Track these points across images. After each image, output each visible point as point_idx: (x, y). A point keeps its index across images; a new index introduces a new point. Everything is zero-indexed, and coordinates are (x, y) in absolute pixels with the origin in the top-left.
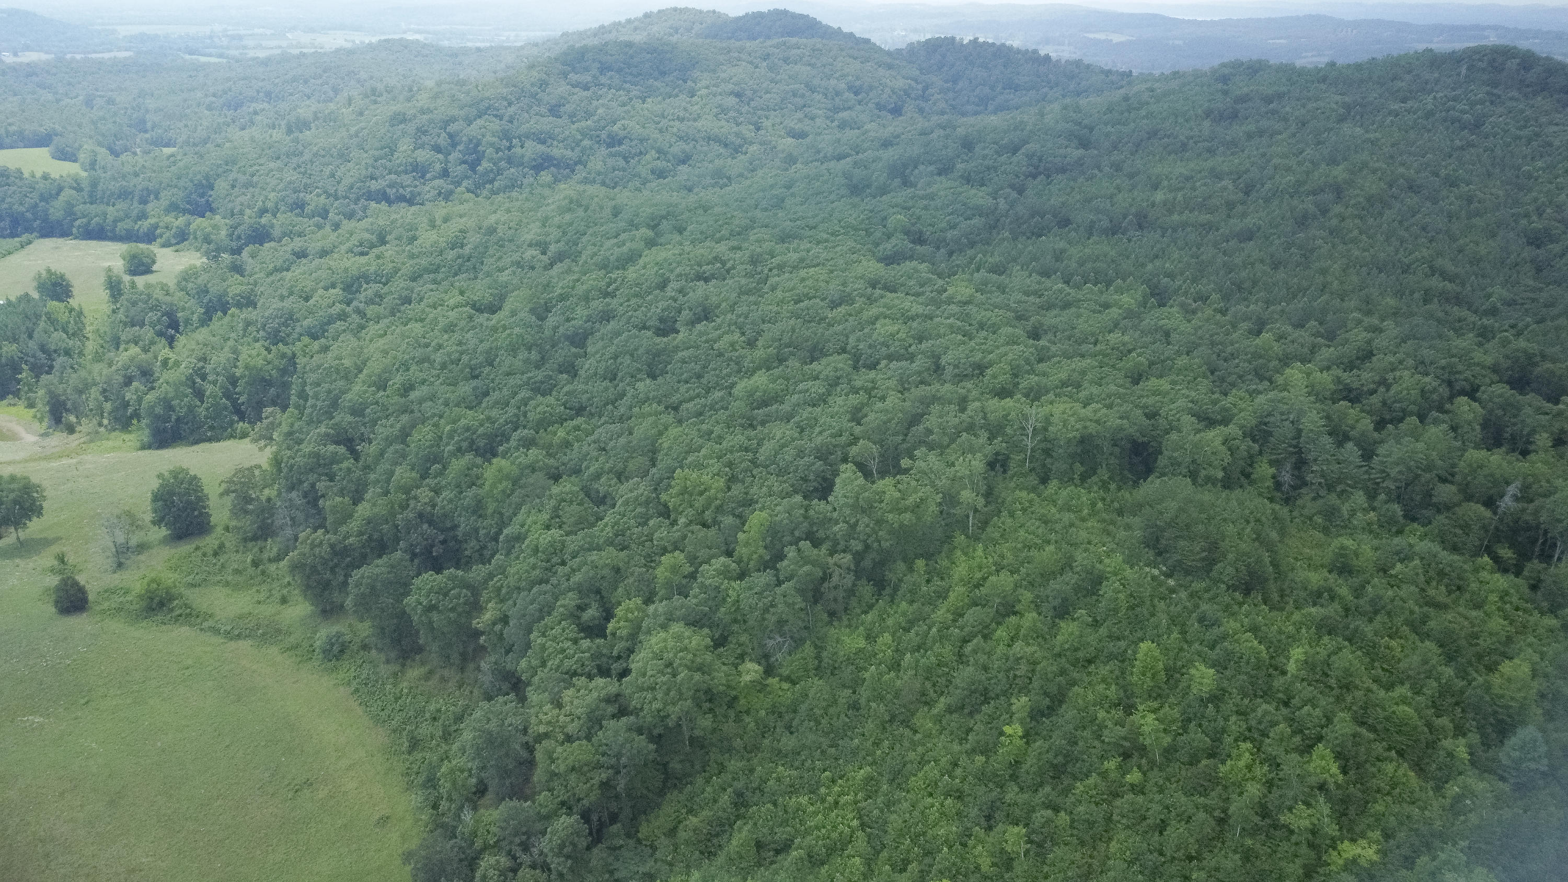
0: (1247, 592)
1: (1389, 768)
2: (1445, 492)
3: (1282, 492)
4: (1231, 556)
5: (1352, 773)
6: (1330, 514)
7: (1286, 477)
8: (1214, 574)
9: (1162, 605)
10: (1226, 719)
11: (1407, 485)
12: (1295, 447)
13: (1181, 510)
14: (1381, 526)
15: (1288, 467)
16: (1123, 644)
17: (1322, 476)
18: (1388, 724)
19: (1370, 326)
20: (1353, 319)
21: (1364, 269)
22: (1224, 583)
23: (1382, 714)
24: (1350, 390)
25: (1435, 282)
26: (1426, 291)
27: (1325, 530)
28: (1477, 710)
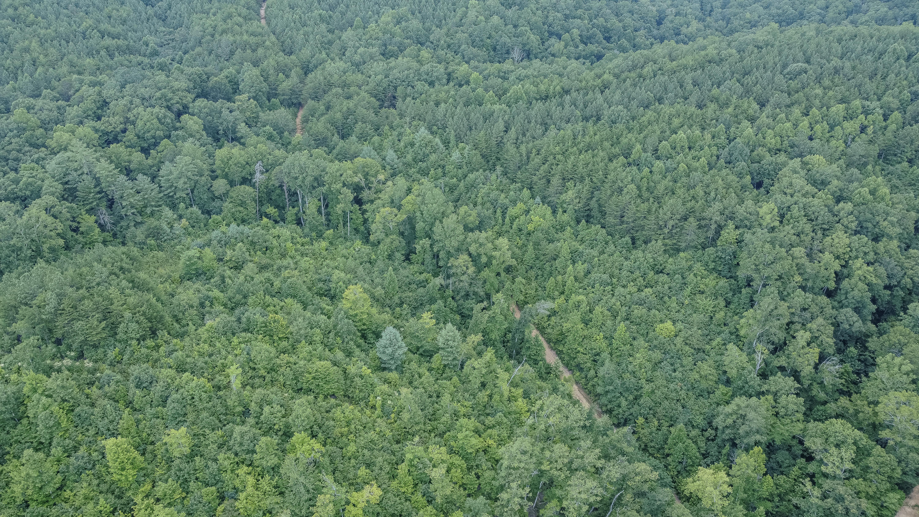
0: (154, 333)
1: (337, 413)
2: (220, 185)
3: (108, 231)
4: (127, 314)
5: (320, 435)
6: (155, 234)
7: (106, 218)
8: (121, 335)
9: (94, 391)
10: (215, 460)
11: (192, 191)
12: (99, 193)
13: (60, 296)
14: (193, 227)
15: (103, 210)
16: (82, 451)
17: (132, 207)
18: (316, 382)
19: (91, 82)
20: (75, 81)
21: (55, 42)
22: (133, 339)
23: (310, 377)
24: (107, 134)
25: (108, 41)
26: (107, 49)
27: (160, 248)
28: (349, 332)
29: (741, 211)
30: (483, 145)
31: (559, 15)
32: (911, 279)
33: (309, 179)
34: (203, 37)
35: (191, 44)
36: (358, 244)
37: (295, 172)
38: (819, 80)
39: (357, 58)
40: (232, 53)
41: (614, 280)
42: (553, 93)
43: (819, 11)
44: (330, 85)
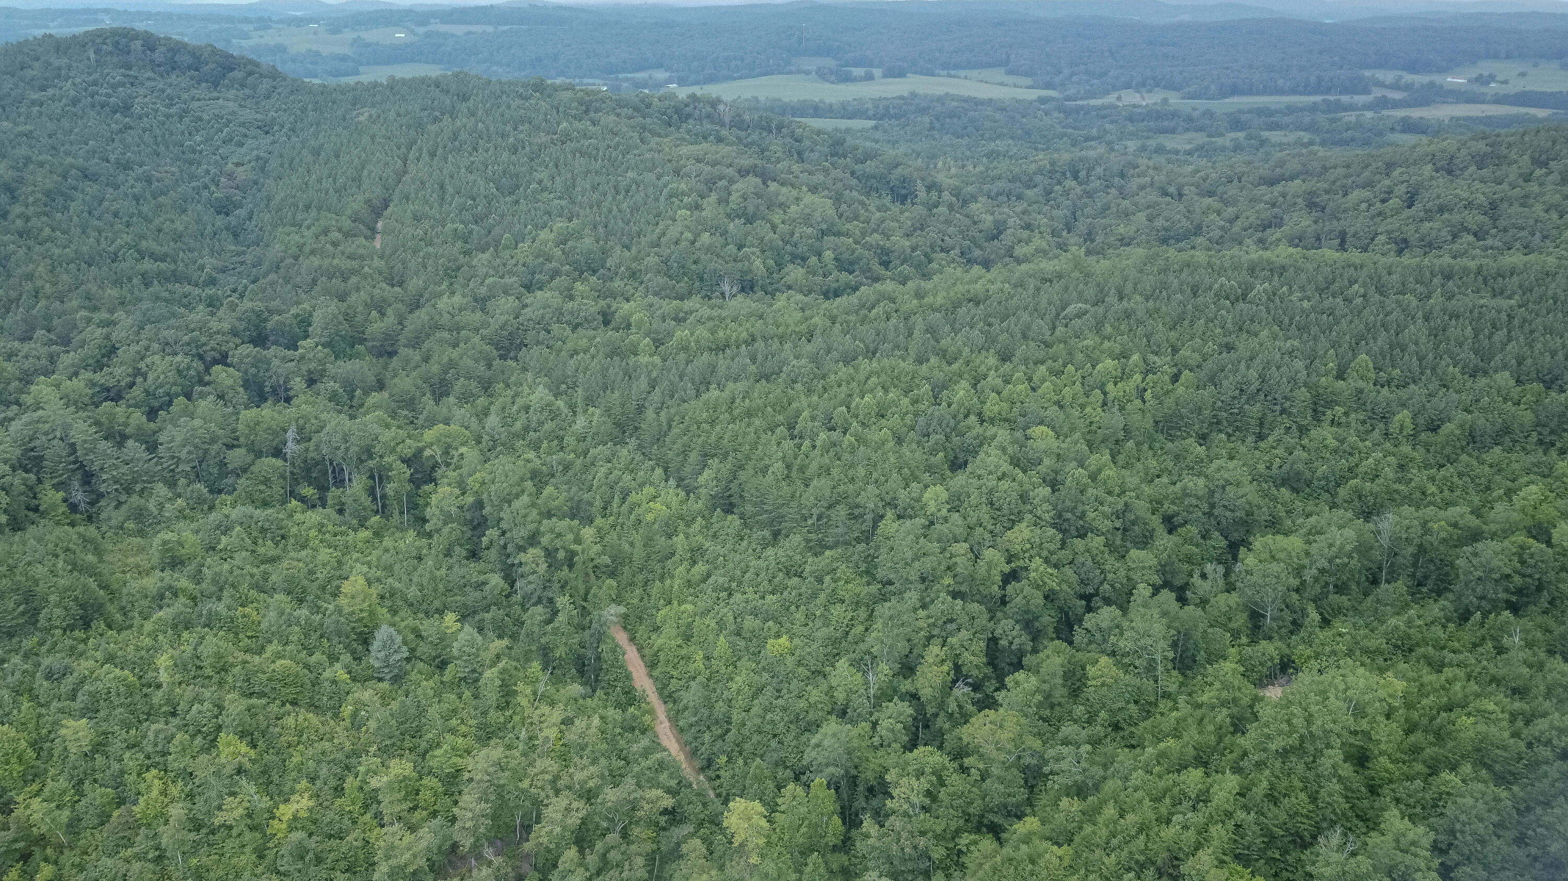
0: (87, 625)
1: (290, 721)
2: (237, 457)
3: (81, 513)
4: (53, 598)
5: (260, 743)
6: (139, 515)
7: (79, 496)
8: (42, 623)
10: (120, 760)
11: (200, 463)
12: (75, 463)
14: (192, 509)
15: (76, 484)
17: (116, 482)
18: (273, 684)
19: (101, 321)
20: (81, 319)
21: (72, 266)
22: (57, 627)
23: (264, 677)
24: (108, 390)
25: (148, 265)
26: (143, 275)
27: (141, 533)
28: (339, 633)
29: (903, 496)
30: (617, 410)
31: (810, 230)
32: (1112, 586)
33: (354, 449)
34: (282, 260)
35: (264, 268)
36: (411, 535)
37: (337, 439)
38: (1098, 328)
39: (483, 291)
40: (314, 282)
41: (734, 585)
42: (736, 341)
43: (1222, 223)
44: (437, 327)
